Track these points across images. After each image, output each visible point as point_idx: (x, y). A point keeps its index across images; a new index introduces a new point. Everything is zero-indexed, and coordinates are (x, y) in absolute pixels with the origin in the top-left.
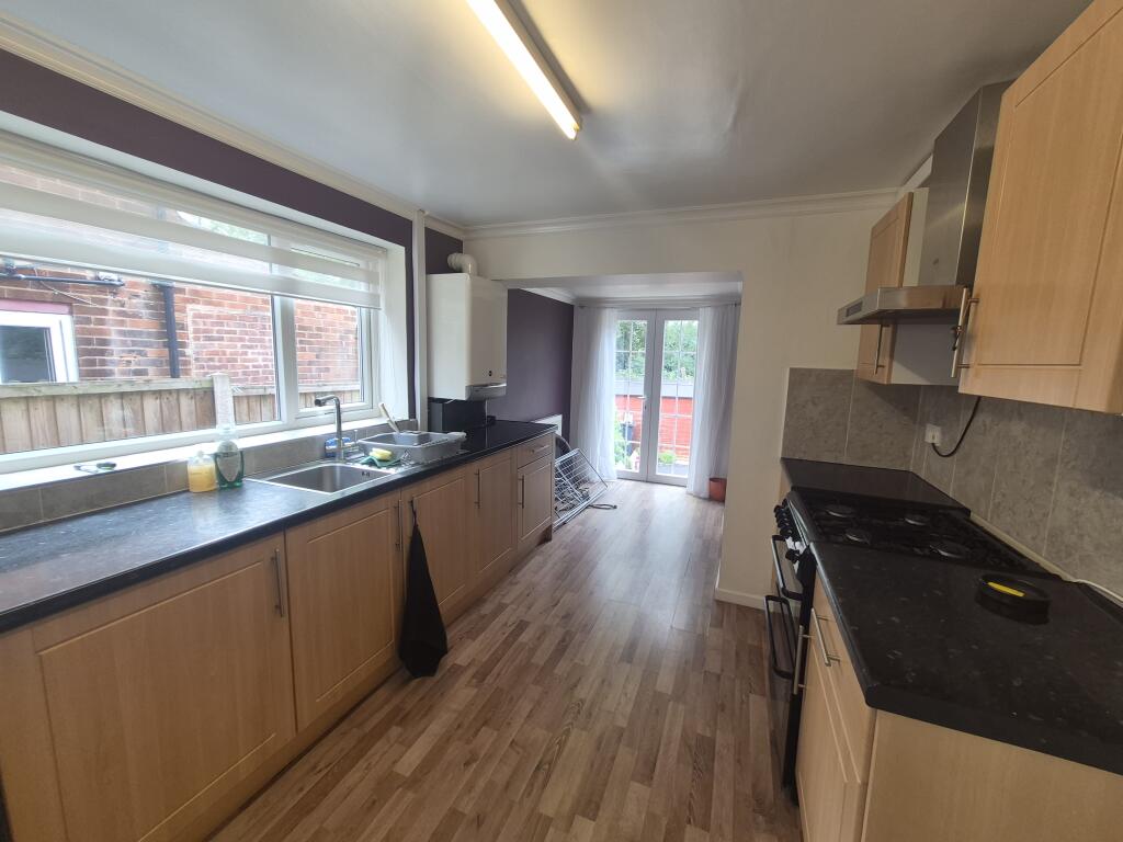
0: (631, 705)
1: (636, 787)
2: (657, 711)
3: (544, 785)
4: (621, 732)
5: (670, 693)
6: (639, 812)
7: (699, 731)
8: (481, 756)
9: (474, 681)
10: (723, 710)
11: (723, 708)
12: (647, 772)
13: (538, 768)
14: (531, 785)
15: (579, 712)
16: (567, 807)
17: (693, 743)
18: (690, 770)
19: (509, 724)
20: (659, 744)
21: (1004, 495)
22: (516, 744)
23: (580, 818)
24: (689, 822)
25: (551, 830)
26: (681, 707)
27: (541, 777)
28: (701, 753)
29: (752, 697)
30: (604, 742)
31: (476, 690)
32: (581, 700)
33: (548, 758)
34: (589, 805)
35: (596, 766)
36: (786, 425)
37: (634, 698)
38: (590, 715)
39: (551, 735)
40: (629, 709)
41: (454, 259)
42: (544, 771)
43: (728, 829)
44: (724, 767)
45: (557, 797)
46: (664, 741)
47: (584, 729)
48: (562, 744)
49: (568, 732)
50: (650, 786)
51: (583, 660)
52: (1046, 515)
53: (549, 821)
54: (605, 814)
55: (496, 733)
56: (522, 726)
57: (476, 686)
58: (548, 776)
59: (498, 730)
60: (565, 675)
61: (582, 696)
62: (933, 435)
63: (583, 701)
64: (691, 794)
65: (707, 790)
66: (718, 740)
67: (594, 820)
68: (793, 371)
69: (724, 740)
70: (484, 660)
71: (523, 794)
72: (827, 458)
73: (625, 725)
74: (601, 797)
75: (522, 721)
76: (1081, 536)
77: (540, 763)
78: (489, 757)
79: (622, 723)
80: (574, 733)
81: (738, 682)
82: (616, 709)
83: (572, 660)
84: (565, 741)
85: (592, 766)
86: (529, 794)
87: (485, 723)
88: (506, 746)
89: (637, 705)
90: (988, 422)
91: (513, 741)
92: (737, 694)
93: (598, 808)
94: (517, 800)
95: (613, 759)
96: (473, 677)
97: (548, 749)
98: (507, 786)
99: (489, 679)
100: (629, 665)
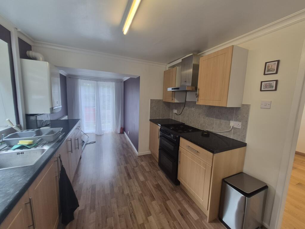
0: (139, 187)
1: (154, 203)
2: (145, 185)
3: (136, 218)
4: (142, 194)
5: (144, 180)
6: (158, 206)
7: (155, 184)
8: (113, 226)
9: (92, 210)
10: (156, 177)
11: (155, 177)
12: (153, 199)
13: (131, 216)
14: (132, 220)
15: (129, 197)
16: (144, 218)
17: (156, 186)
18: (159, 192)
19: (114, 213)
20: (151, 191)
21: (192, 120)
22: (120, 215)
23: (149, 217)
24: (166, 201)
25: (145, 225)
26: (148, 181)
27: (133, 217)
28: (158, 187)
29: (158, 172)
30: (140, 198)
31: (95, 213)
32: (127, 194)
33: (131, 212)
34: (148, 214)
35: (143, 205)
36: (150, 112)
37: (138, 186)
38: (132, 196)
39: (127, 207)
40: (139, 189)
41: (30, 53)
42: (133, 215)
43: (172, 197)
44: (164, 188)
45: (140, 218)
46: (151, 190)
47: (134, 199)
48: (132, 206)
49: (131, 203)
50: (155, 200)
51: (120, 185)
52: (199, 122)
53: (143, 224)
54: (152, 212)
55: (112, 218)
56: (118, 210)
57: (94, 211)
58: (135, 216)
59: (112, 216)
60: (118, 191)
61: (127, 193)
62: (175, 111)
63: (128, 194)
64: (163, 196)
65: (164, 193)
66: (159, 183)
67: (151, 215)
68: (151, 100)
69: (160, 182)
70: (89, 203)
71: (132, 224)
72: (158, 118)
73: (141, 193)
74: (149, 210)
75: (117, 209)
76: (205, 124)
77: (130, 215)
78: (116, 225)
79: (140, 192)
80: (132, 202)
81: (154, 170)
82: (137, 190)
83: (117, 186)
84: (132, 205)
85: (142, 205)
86: (134, 222)
87: (107, 218)
88: (118, 218)
89: (140, 187)
90: (187, 109)
91: (119, 216)
92: (156, 173)
93: (150, 212)
94: (132, 227)
95: (145, 201)
96: (90, 209)
97: (129, 211)
98: (127, 227)
99: (97, 207)
100: (132, 180)
